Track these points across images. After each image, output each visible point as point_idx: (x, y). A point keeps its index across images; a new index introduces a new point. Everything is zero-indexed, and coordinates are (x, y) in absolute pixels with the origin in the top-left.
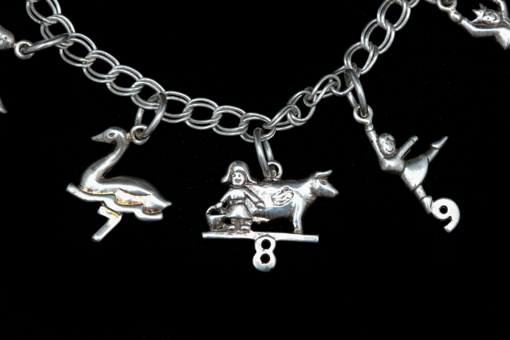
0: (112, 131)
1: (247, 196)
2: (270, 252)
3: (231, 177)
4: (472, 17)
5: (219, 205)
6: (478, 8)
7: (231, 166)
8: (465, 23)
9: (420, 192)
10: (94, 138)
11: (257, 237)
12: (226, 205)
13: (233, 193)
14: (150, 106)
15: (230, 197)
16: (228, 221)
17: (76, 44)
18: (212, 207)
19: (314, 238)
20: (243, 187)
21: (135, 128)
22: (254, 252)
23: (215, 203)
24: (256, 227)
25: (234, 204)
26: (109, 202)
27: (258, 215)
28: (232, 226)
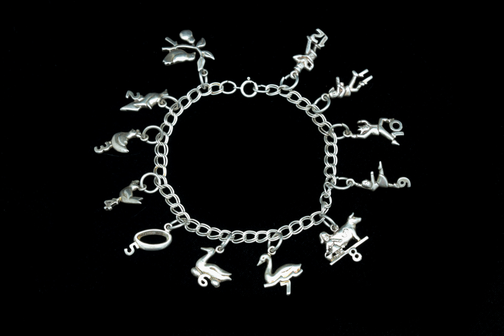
0: (263, 258)
1: (334, 241)
2: (356, 253)
3: (323, 239)
4: (359, 133)
5: (327, 251)
6: (359, 128)
7: (320, 236)
8: (359, 136)
9: (391, 185)
10: (258, 264)
11: (349, 251)
12: (329, 250)
15: (329, 246)
16: (334, 254)
17: (236, 235)
18: (326, 254)
19: (366, 238)
20: (330, 240)
21: (269, 250)
22: (351, 257)
23: (325, 252)
24: (345, 249)
25: (331, 247)
26: (281, 280)
27: (342, 245)
28: (337, 255)
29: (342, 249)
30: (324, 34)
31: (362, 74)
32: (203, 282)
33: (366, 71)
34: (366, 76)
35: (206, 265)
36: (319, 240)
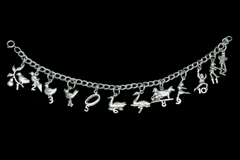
0: (136, 93)
1: (158, 94)
2: (165, 103)
3: (154, 91)
5: (153, 96)
7: (154, 89)
8: (198, 74)
9: (178, 95)
10: (133, 95)
11: (162, 101)
12: (154, 96)
13: (155, 94)
14: (141, 86)
15: (155, 95)
16: (155, 99)
18: (152, 97)
19: (172, 99)
20: (157, 92)
21: (140, 91)
22: (162, 104)
23: (152, 96)
24: (161, 99)
25: (156, 96)
26: (139, 105)
27: (161, 97)
28: (156, 100)
29: (160, 99)
30: (222, 74)
31: (216, 79)
32: (116, 112)
33: (217, 82)
34: (215, 81)
35: (113, 104)
36: (153, 90)
